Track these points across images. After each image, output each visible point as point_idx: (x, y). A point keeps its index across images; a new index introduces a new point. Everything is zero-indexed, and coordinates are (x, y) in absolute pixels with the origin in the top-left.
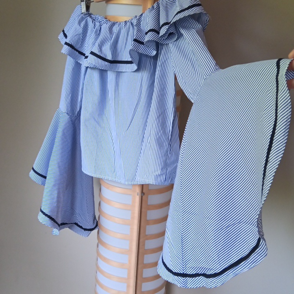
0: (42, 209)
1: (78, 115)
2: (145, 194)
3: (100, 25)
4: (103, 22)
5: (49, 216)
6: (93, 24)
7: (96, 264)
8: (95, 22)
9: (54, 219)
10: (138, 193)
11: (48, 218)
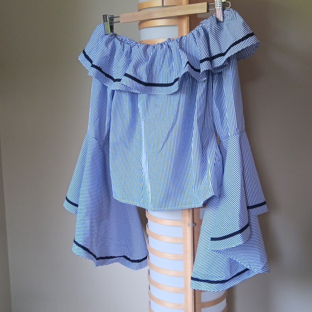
0: (75, 239)
1: (106, 139)
2: (197, 224)
3: (130, 47)
4: (132, 44)
5: (83, 246)
6: (122, 46)
7: (149, 308)
8: (123, 44)
9: (89, 250)
10: (189, 224)
11: (82, 248)
